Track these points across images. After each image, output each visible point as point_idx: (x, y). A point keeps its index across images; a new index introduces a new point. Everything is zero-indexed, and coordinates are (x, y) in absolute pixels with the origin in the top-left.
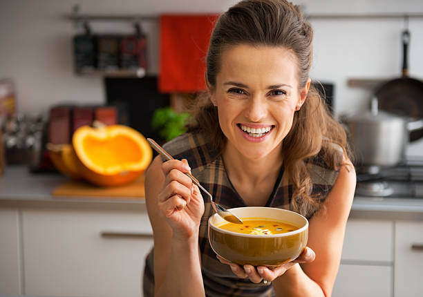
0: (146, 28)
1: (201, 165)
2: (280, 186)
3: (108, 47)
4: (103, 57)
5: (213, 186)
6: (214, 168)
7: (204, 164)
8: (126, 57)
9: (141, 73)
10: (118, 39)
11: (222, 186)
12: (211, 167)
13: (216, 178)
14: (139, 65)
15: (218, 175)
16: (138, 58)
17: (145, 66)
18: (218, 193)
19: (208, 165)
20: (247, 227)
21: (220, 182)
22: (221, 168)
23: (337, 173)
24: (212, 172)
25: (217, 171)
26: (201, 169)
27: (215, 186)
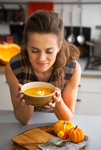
0: (24, 7)
1: (23, 66)
2: (54, 74)
3: (10, 14)
4: (8, 18)
5: (27, 74)
6: (27, 67)
7: (24, 66)
8: (17, 18)
9: (22, 23)
10: (14, 11)
11: (31, 74)
12: (26, 67)
13: (28, 71)
14: (21, 21)
15: (29, 70)
16: (21, 18)
17: (24, 21)
18: (29, 76)
19: (25, 66)
21: (30, 73)
22: (30, 68)
23: (74, 69)
24: (27, 69)
25: (29, 68)
26: (23, 67)
27: (28, 74)
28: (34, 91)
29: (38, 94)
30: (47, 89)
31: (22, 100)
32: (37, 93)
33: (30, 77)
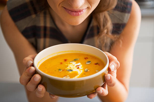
1: (33, 14)
2: (91, 25)
5: (43, 27)
7: (36, 13)
12: (41, 15)
13: (45, 22)
15: (46, 20)
19: (38, 13)
20: (65, 60)
21: (49, 25)
23: (129, 15)
24: (42, 19)
25: (45, 17)
26: (34, 16)
27: (45, 28)
28: (61, 63)
29: (71, 70)
30: (86, 57)
31: (38, 87)
32: (68, 68)
33: (48, 32)
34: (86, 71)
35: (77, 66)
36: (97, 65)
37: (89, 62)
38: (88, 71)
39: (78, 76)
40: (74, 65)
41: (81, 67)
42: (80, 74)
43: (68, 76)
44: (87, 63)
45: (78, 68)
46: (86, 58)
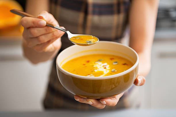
20: (88, 61)
28: (84, 65)
34: (113, 72)
35: (103, 66)
36: (125, 66)
37: (116, 62)
38: (115, 72)
39: (104, 75)
40: (100, 65)
41: (108, 67)
42: (106, 73)
43: (91, 74)
44: (114, 64)
45: (105, 68)
46: (112, 59)
